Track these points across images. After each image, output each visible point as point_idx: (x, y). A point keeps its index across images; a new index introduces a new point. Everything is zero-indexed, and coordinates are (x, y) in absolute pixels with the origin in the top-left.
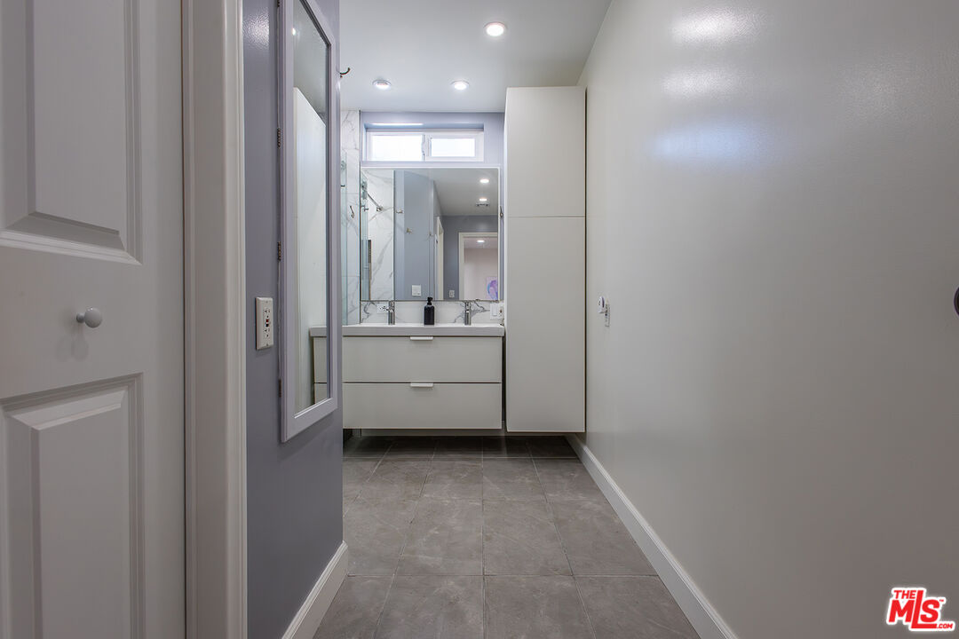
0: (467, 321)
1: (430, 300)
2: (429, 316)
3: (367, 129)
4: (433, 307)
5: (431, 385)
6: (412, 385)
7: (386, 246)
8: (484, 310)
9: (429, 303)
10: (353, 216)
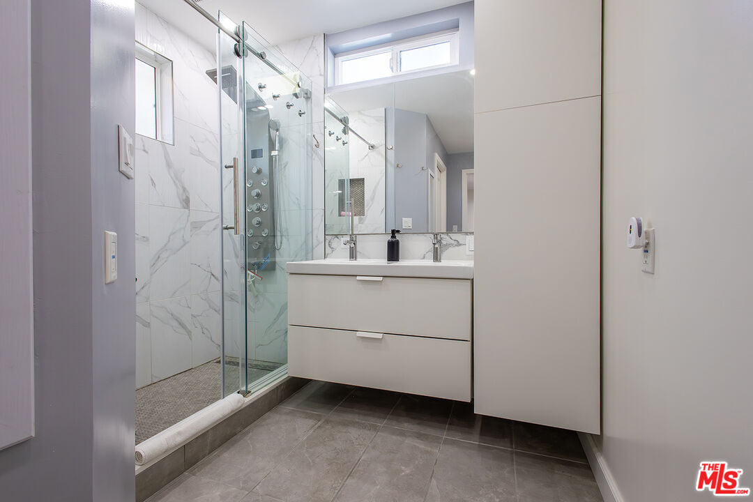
0: (436, 258)
1: (394, 232)
2: (393, 251)
3: (335, 54)
4: (398, 242)
5: (380, 336)
6: (359, 334)
7: (378, 183)
8: (459, 244)
9: (393, 236)
10: (317, 146)
